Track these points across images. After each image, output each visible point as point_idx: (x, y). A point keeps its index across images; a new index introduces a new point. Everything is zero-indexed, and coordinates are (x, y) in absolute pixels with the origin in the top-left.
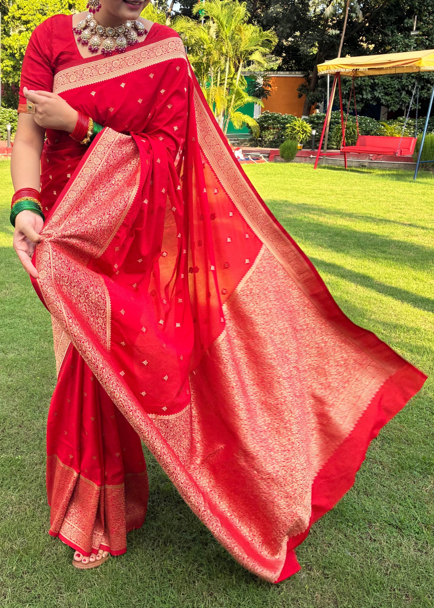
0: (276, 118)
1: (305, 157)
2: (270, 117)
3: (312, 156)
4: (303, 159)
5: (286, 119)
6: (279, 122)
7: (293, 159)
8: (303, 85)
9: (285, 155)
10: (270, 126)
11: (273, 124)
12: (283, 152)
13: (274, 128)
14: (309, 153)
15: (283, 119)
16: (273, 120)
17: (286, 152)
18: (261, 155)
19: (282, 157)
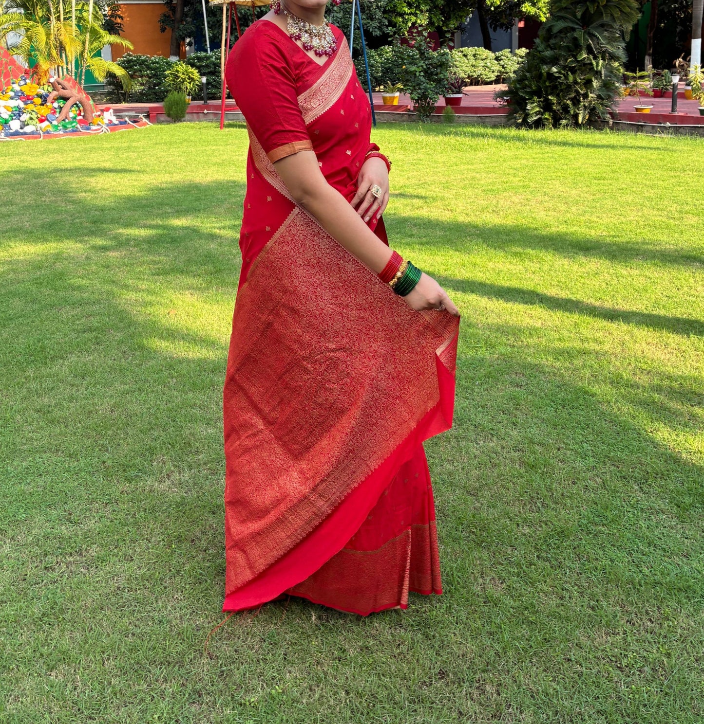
0: (143, 62)
1: (198, 113)
2: (135, 61)
3: (205, 111)
4: (194, 115)
5: (158, 63)
6: (149, 68)
7: (184, 117)
8: (165, 15)
9: (171, 112)
10: (137, 74)
11: (141, 71)
12: (170, 108)
13: (142, 77)
14: (202, 108)
15: (153, 63)
16: (140, 65)
17: (174, 109)
18: (141, 116)
19: (169, 115)
